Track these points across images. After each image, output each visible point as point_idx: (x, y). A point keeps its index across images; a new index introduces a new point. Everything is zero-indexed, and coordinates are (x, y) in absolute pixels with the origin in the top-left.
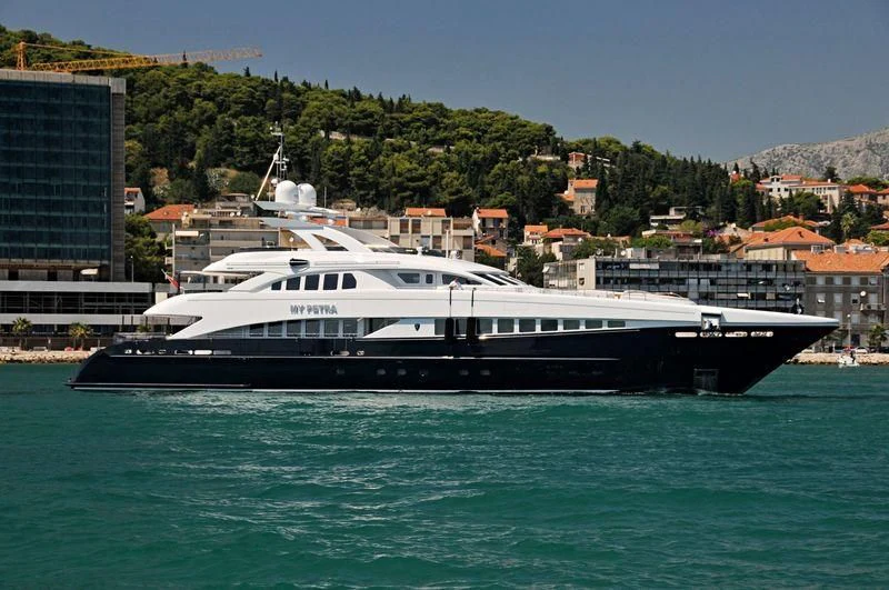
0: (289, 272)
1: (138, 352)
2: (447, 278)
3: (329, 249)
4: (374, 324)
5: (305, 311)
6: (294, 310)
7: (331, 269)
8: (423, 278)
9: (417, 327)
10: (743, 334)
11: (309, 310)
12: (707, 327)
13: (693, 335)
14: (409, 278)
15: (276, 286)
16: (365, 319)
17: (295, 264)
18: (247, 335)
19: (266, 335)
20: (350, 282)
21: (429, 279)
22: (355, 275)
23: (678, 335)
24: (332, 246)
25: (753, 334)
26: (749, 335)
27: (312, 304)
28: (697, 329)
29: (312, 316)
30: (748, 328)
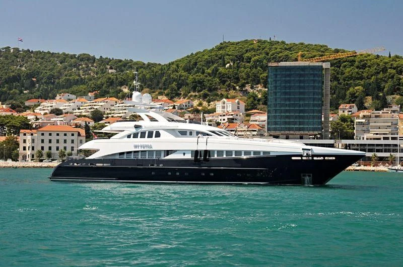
0: (134, 130)
1: (75, 164)
2: (198, 133)
3: (151, 121)
4: (168, 152)
5: (140, 147)
6: (136, 147)
7: (150, 129)
8: (188, 133)
9: (184, 154)
10: (322, 158)
11: (141, 147)
12: (305, 155)
13: (300, 158)
14: (183, 133)
15: (129, 136)
16: (165, 151)
17: (136, 127)
18: (117, 157)
19: (125, 157)
20: (158, 135)
21: (191, 133)
22: (160, 132)
23: (293, 158)
24: (153, 119)
25: (326, 158)
26: (324, 158)
27: (142, 144)
28: (301, 156)
29: (142, 149)
30: (324, 156)
